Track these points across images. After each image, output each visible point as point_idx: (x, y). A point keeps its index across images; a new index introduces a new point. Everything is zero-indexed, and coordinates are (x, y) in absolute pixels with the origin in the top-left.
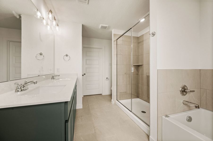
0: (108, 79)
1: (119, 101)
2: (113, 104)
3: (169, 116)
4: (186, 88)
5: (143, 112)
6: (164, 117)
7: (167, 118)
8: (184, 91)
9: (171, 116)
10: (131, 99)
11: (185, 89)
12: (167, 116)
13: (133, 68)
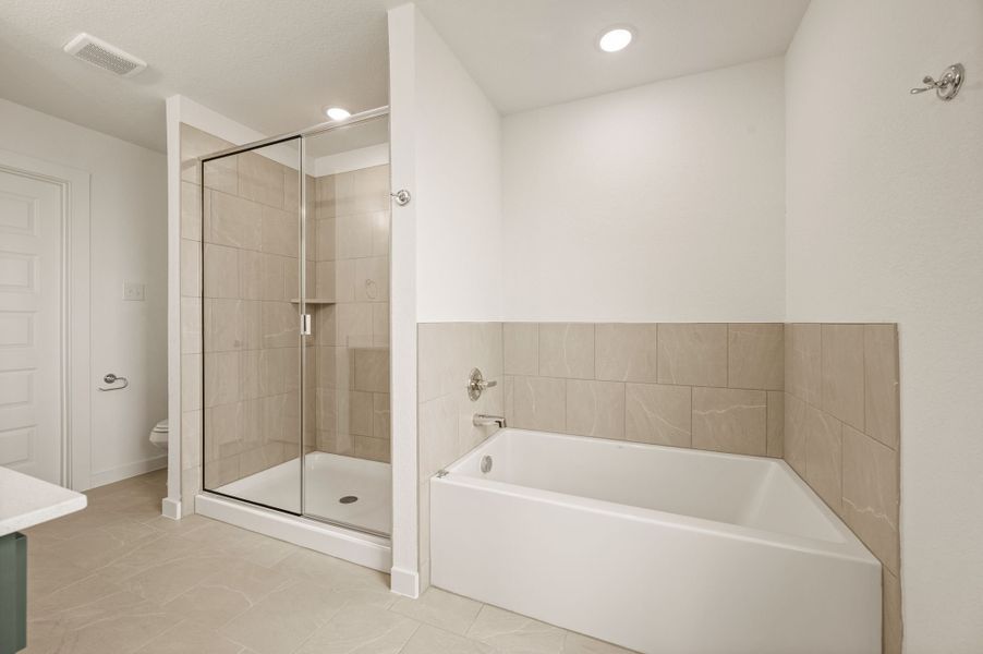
0: (117, 384)
1: (220, 490)
2: (179, 517)
3: (447, 470)
4: (479, 377)
5: (347, 500)
6: (435, 479)
7: (444, 480)
8: (475, 389)
9: (452, 470)
10: (298, 460)
11: (478, 381)
12: (442, 473)
13: (308, 317)
